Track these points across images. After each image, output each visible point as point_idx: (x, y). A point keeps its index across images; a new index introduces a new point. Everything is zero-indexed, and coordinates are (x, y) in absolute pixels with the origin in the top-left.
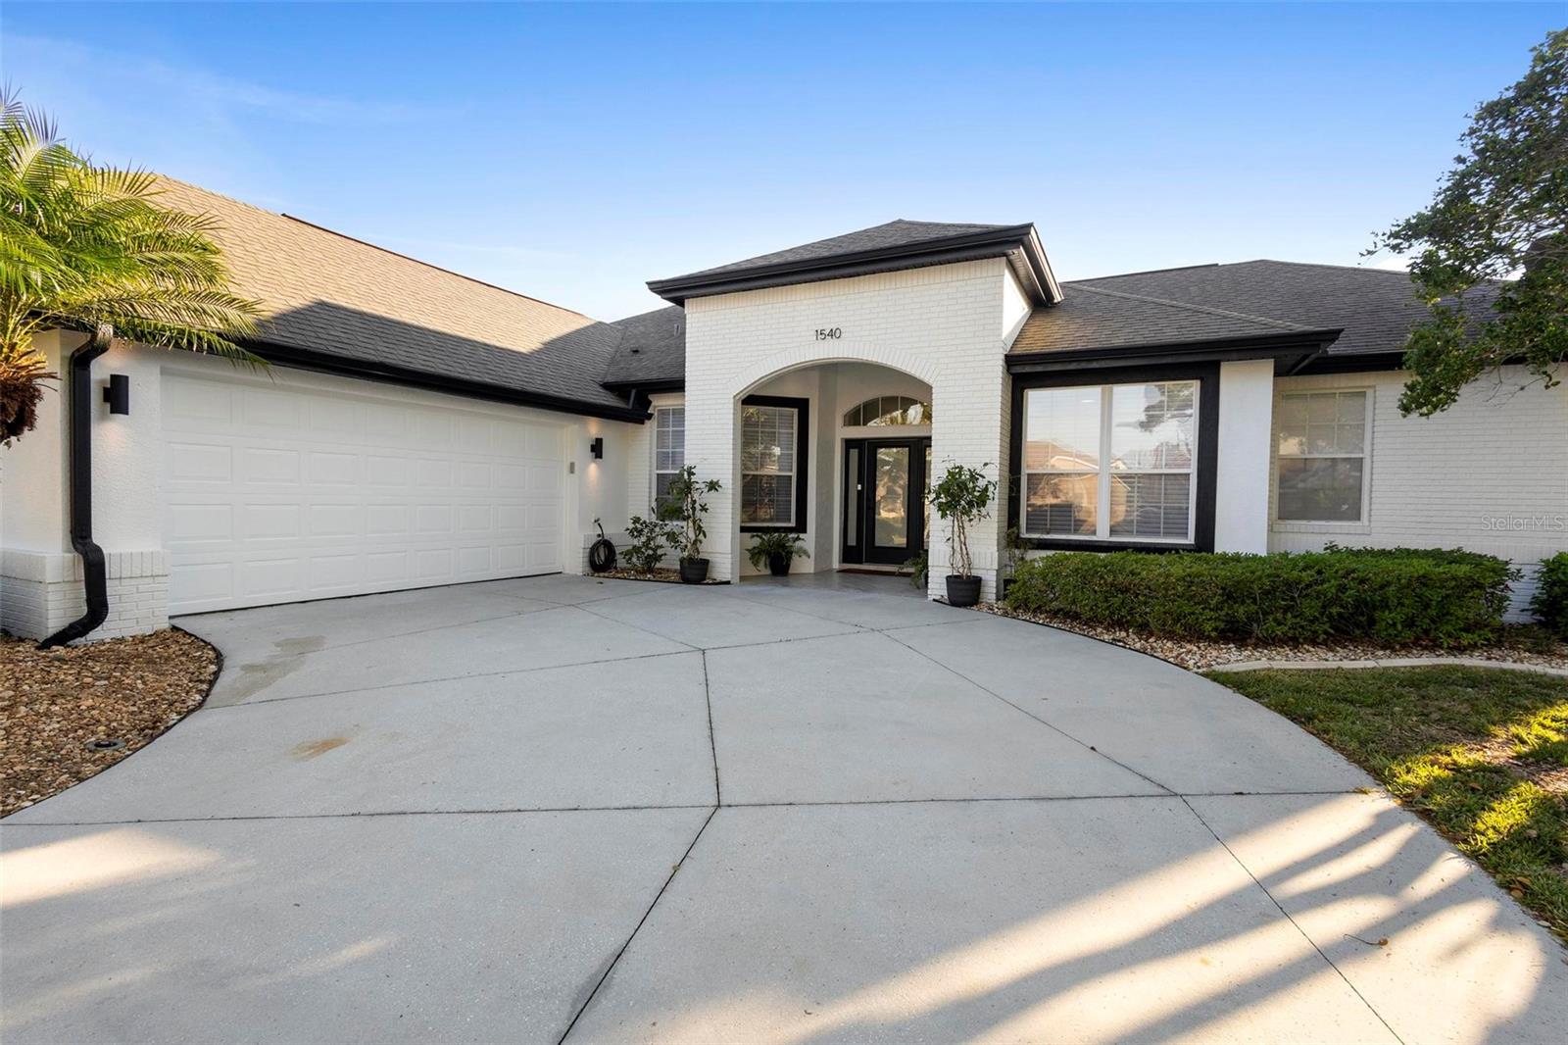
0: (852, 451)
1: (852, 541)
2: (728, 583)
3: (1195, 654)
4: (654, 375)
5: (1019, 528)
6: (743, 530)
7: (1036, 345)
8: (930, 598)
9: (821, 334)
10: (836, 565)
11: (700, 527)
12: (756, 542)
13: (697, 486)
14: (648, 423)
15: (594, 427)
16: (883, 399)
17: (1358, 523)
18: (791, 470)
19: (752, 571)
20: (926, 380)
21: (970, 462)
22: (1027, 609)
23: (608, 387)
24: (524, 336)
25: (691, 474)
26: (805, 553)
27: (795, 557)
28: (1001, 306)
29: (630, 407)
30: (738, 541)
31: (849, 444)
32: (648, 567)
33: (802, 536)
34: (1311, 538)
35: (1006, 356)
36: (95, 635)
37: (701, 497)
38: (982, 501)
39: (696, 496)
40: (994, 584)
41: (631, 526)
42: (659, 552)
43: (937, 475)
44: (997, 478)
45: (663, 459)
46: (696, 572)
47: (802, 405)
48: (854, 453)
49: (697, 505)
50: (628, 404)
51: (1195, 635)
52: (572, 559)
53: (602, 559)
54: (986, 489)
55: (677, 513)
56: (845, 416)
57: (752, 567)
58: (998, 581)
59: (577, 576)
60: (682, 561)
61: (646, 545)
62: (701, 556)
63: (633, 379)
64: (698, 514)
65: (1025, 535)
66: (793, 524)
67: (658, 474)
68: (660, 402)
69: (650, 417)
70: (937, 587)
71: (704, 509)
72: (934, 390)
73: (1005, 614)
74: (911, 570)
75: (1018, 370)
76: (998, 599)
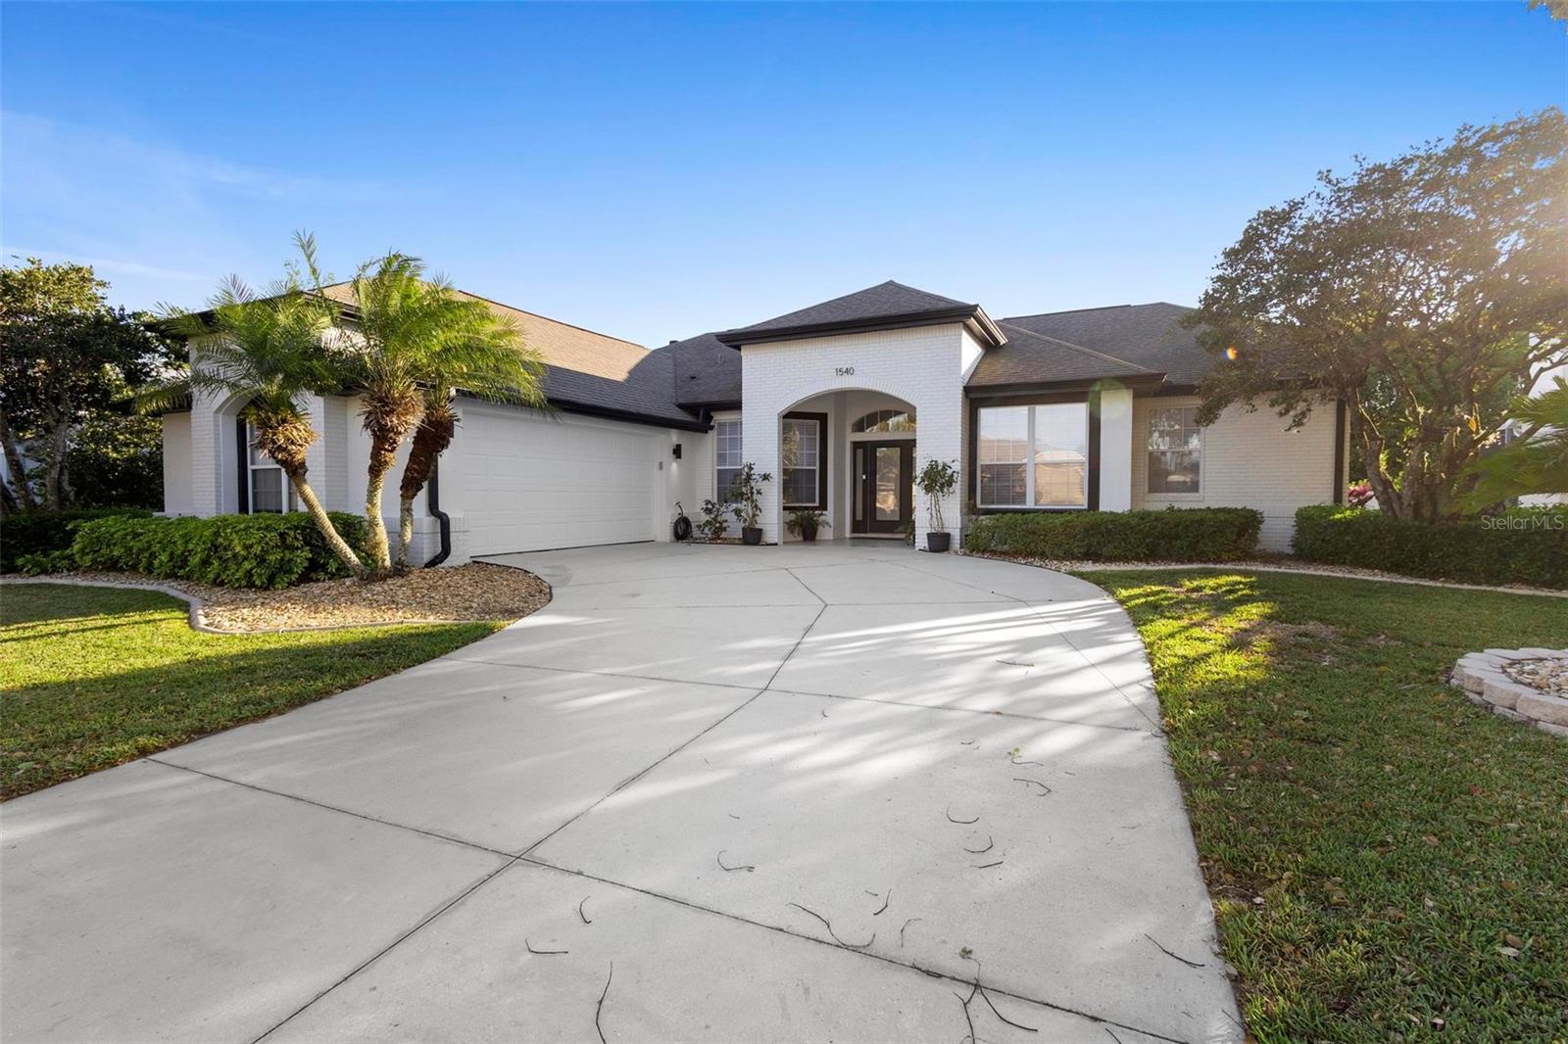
0: (858, 451)
1: (859, 517)
2: (776, 544)
3: (1066, 566)
4: (715, 398)
5: (975, 501)
6: (785, 508)
7: (984, 380)
8: (917, 549)
9: (839, 371)
10: (848, 534)
11: (756, 506)
12: (792, 516)
13: (754, 477)
14: (711, 433)
15: (674, 437)
16: (882, 412)
17: (1197, 494)
18: (815, 465)
19: (791, 538)
20: (912, 403)
21: (941, 459)
22: (978, 552)
23: (682, 406)
24: (616, 369)
25: (751, 469)
26: (828, 524)
27: (820, 528)
28: (960, 354)
29: (700, 420)
30: (781, 515)
31: (856, 445)
32: (717, 534)
33: (824, 512)
34: (1159, 503)
35: (964, 387)
36: (446, 563)
37: (756, 485)
38: (950, 482)
39: (753, 484)
40: (959, 538)
41: (705, 507)
42: (725, 525)
43: (921, 466)
44: (959, 468)
45: (721, 458)
46: (753, 537)
47: (823, 418)
48: (860, 452)
49: (754, 490)
50: (698, 419)
51: (1069, 556)
52: (663, 530)
53: (683, 531)
54: (952, 476)
55: (739, 496)
56: (853, 425)
57: (791, 535)
58: (961, 536)
59: (666, 543)
60: (743, 529)
61: (715, 519)
62: (757, 526)
63: (700, 401)
64: (755, 497)
65: (980, 506)
66: (817, 504)
67: (718, 470)
68: (720, 418)
69: (712, 428)
70: (921, 541)
71: (759, 493)
72: (917, 410)
73: (965, 554)
74: (903, 536)
75: (973, 396)
76: (961, 547)
